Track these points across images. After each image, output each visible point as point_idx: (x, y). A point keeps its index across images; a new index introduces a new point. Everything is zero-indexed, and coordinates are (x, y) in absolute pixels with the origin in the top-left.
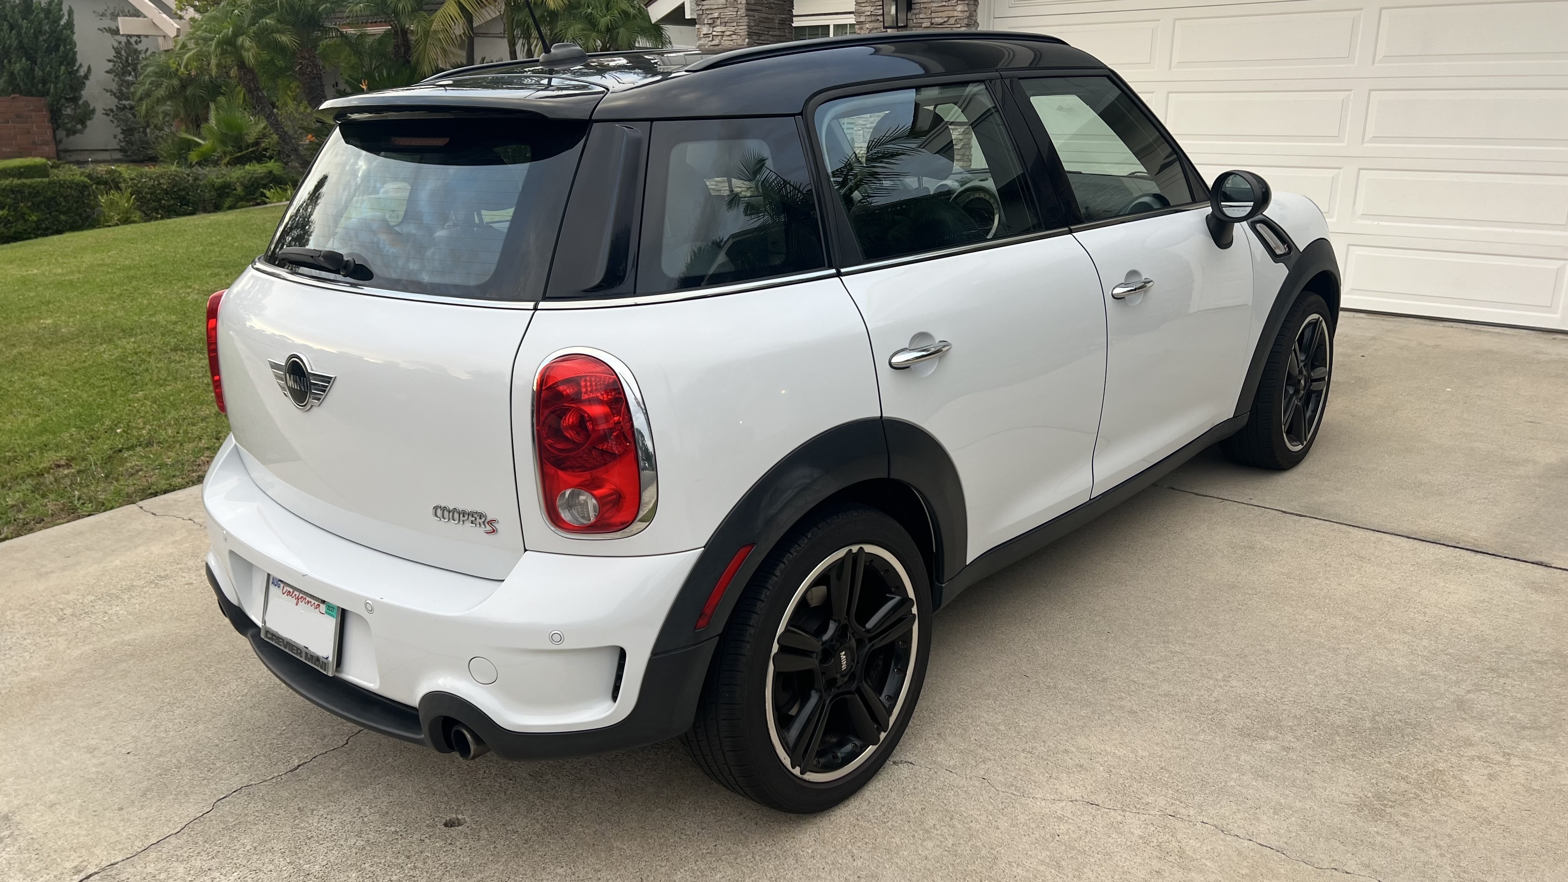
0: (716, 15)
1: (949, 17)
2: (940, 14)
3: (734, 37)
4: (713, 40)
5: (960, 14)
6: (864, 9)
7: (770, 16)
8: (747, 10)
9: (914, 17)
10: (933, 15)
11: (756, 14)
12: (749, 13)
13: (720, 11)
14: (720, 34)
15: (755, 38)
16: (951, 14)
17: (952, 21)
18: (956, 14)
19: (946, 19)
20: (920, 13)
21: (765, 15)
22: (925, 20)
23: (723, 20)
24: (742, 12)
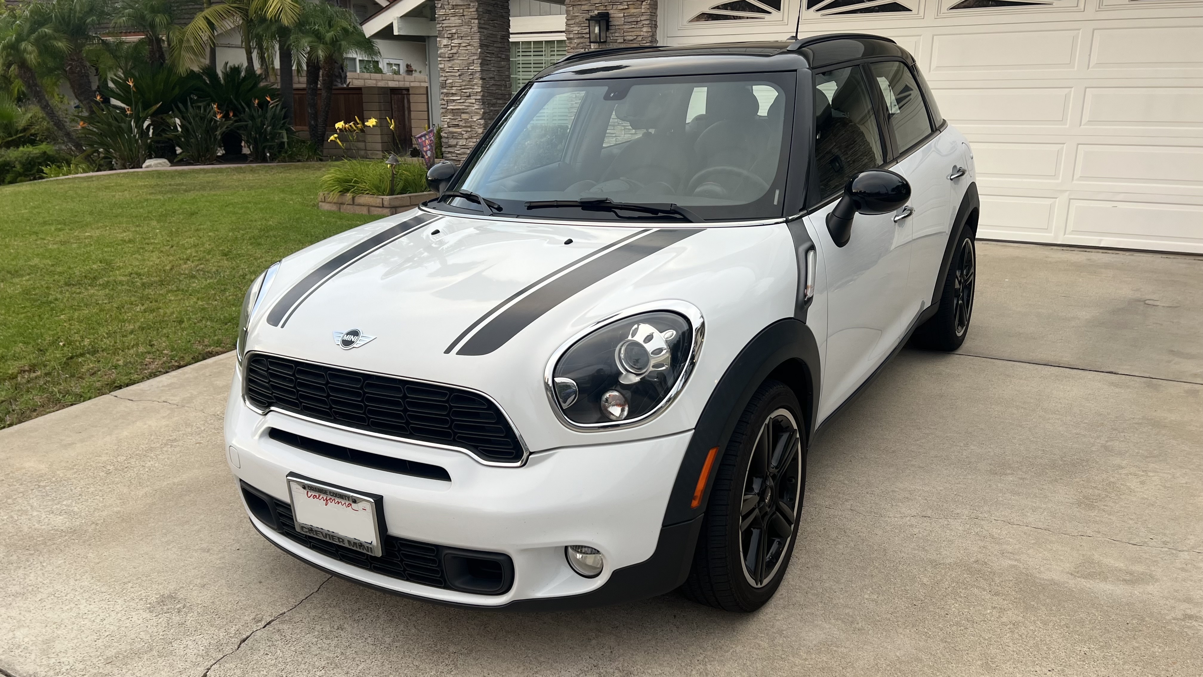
0: (454, 31)
1: (637, 36)
2: (630, 34)
3: (469, 47)
4: (451, 49)
5: (645, 34)
6: (572, 28)
7: (494, 33)
8: (479, 28)
9: (611, 35)
10: (625, 34)
11: (485, 31)
12: (480, 30)
13: (457, 28)
14: (457, 45)
15: (485, 48)
16: (638, 33)
17: (640, 39)
18: (642, 33)
19: (635, 37)
20: (615, 33)
21: (491, 32)
22: (619, 38)
23: (459, 35)
24: (475, 29)
